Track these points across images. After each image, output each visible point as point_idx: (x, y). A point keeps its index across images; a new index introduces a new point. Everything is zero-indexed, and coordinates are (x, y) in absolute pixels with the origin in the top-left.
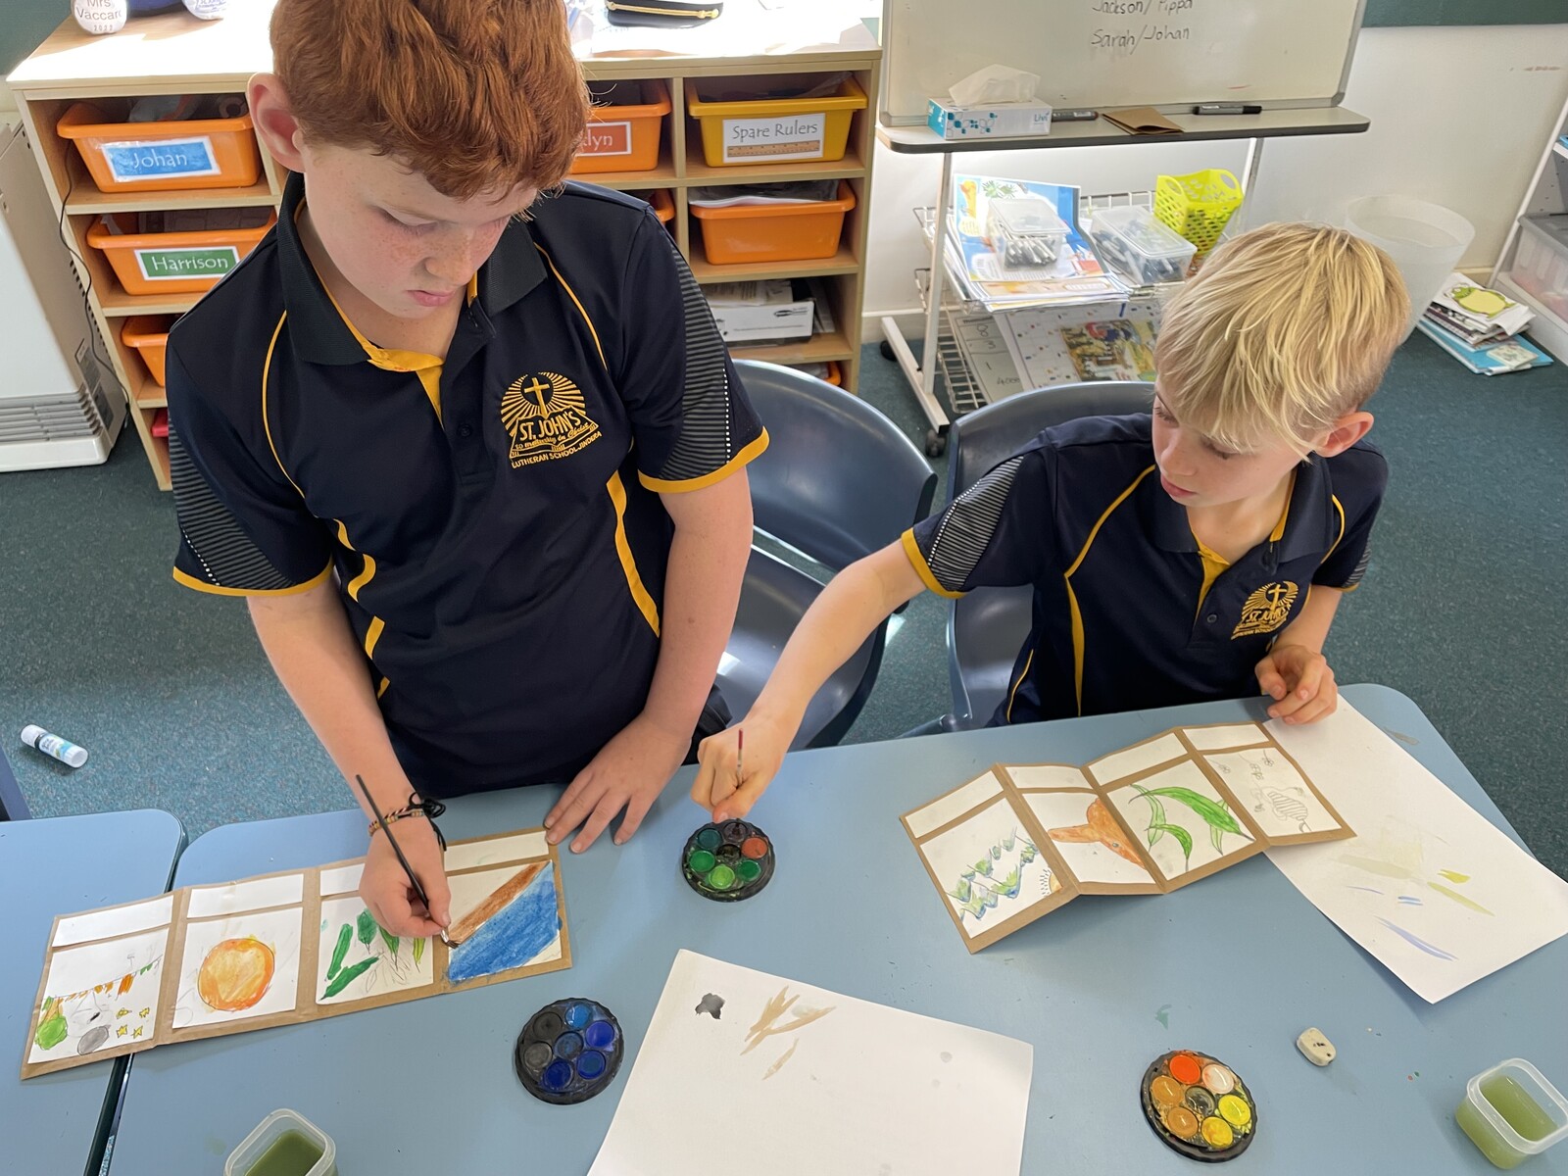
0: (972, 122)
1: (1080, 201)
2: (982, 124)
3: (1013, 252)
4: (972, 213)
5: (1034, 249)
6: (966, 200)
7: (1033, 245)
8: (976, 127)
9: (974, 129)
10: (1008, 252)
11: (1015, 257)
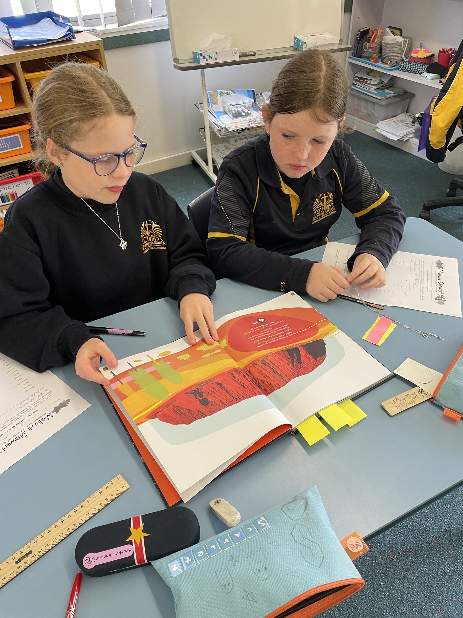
0: (209, 56)
1: (256, 96)
2: (213, 57)
3: (234, 112)
4: (217, 103)
5: (242, 111)
6: (214, 99)
7: (241, 109)
8: (211, 58)
9: (210, 59)
10: (232, 113)
11: (236, 113)
